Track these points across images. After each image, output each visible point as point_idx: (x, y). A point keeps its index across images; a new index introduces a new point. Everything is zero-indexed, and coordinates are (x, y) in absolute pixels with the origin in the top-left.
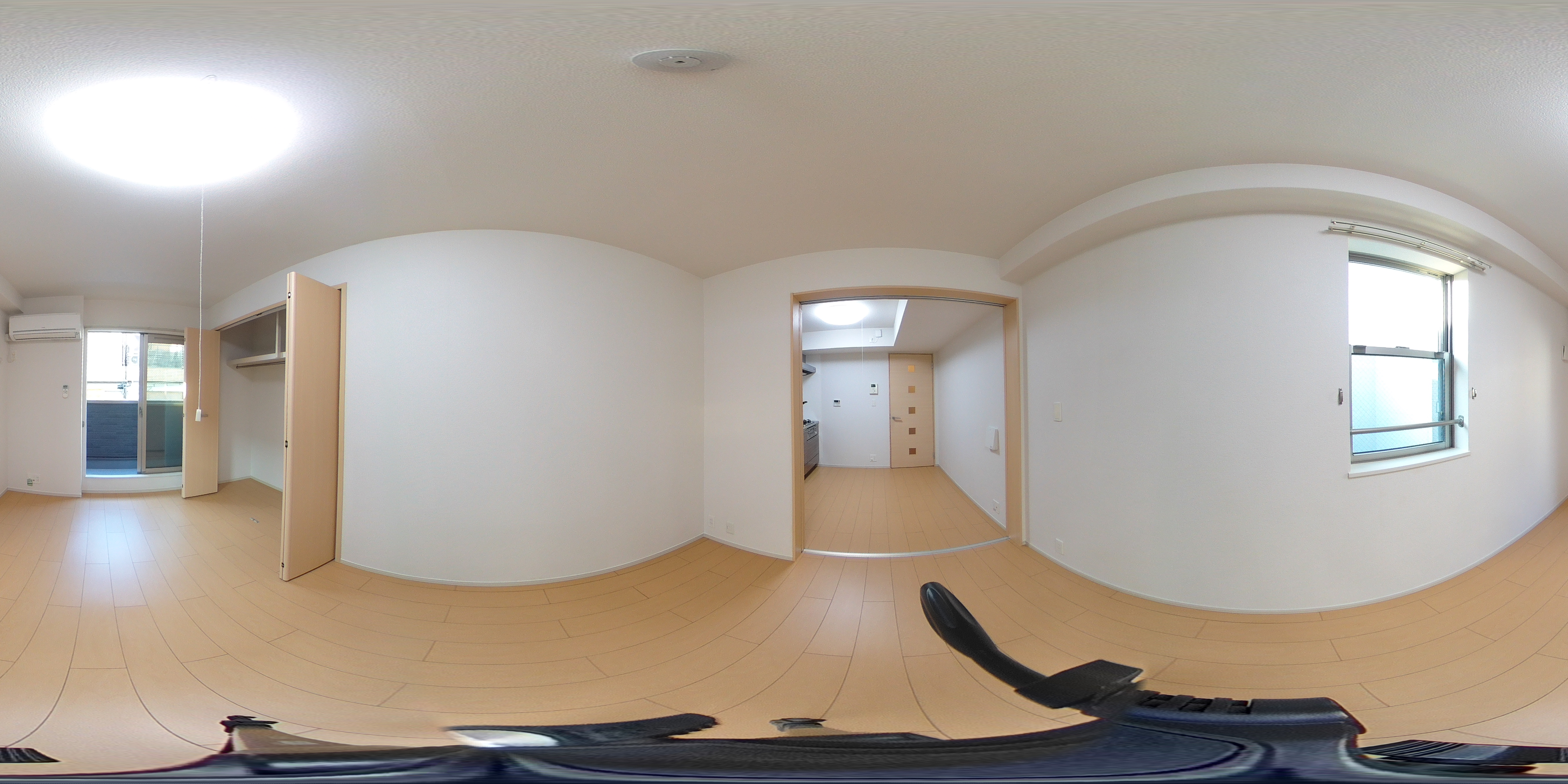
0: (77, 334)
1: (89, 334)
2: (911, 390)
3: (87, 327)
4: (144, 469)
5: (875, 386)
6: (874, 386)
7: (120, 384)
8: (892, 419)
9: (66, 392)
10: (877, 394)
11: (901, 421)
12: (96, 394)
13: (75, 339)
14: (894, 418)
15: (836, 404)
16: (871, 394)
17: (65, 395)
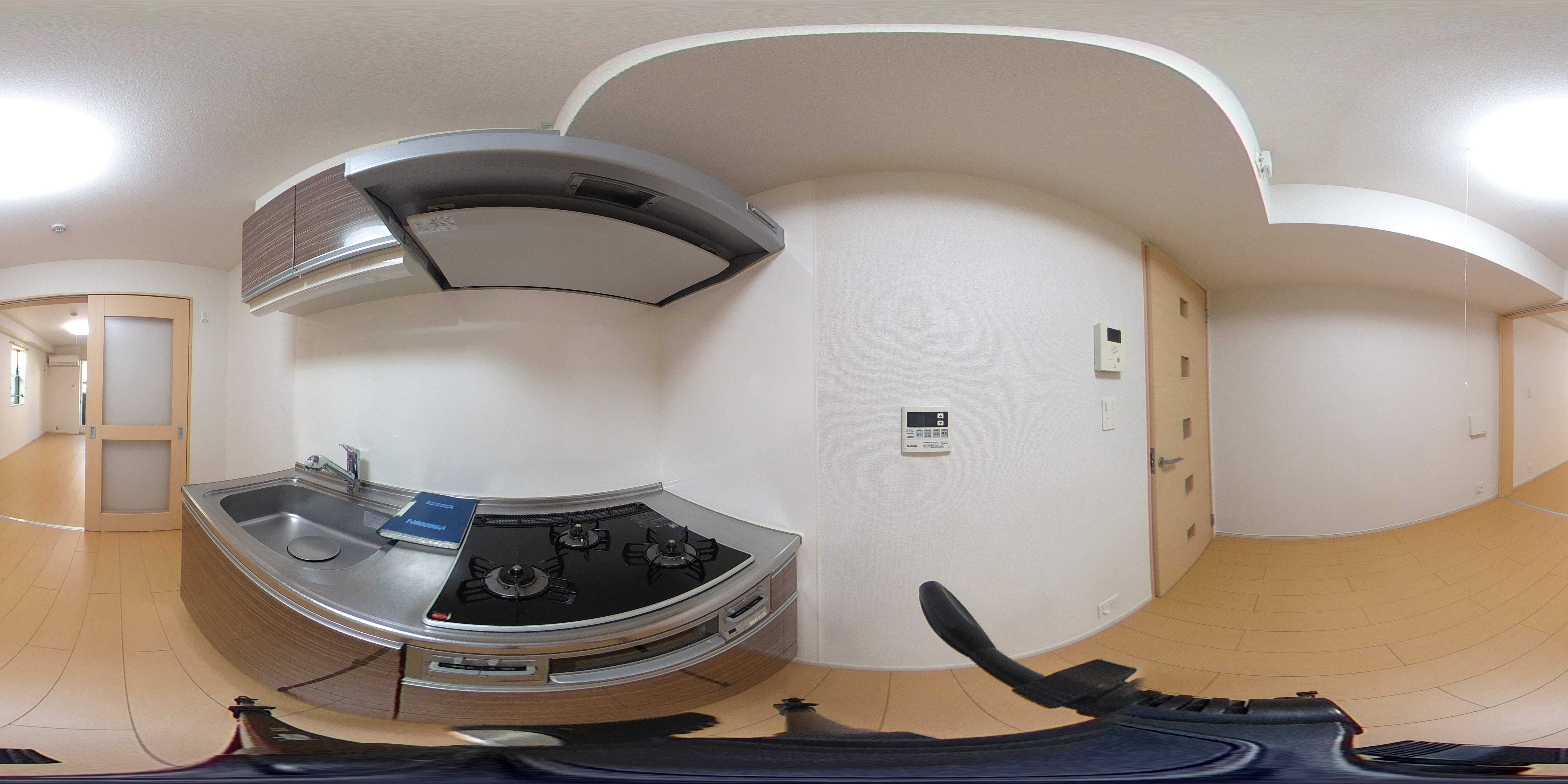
0: (78, 364)
3: (81, 360)
13: (77, 366)
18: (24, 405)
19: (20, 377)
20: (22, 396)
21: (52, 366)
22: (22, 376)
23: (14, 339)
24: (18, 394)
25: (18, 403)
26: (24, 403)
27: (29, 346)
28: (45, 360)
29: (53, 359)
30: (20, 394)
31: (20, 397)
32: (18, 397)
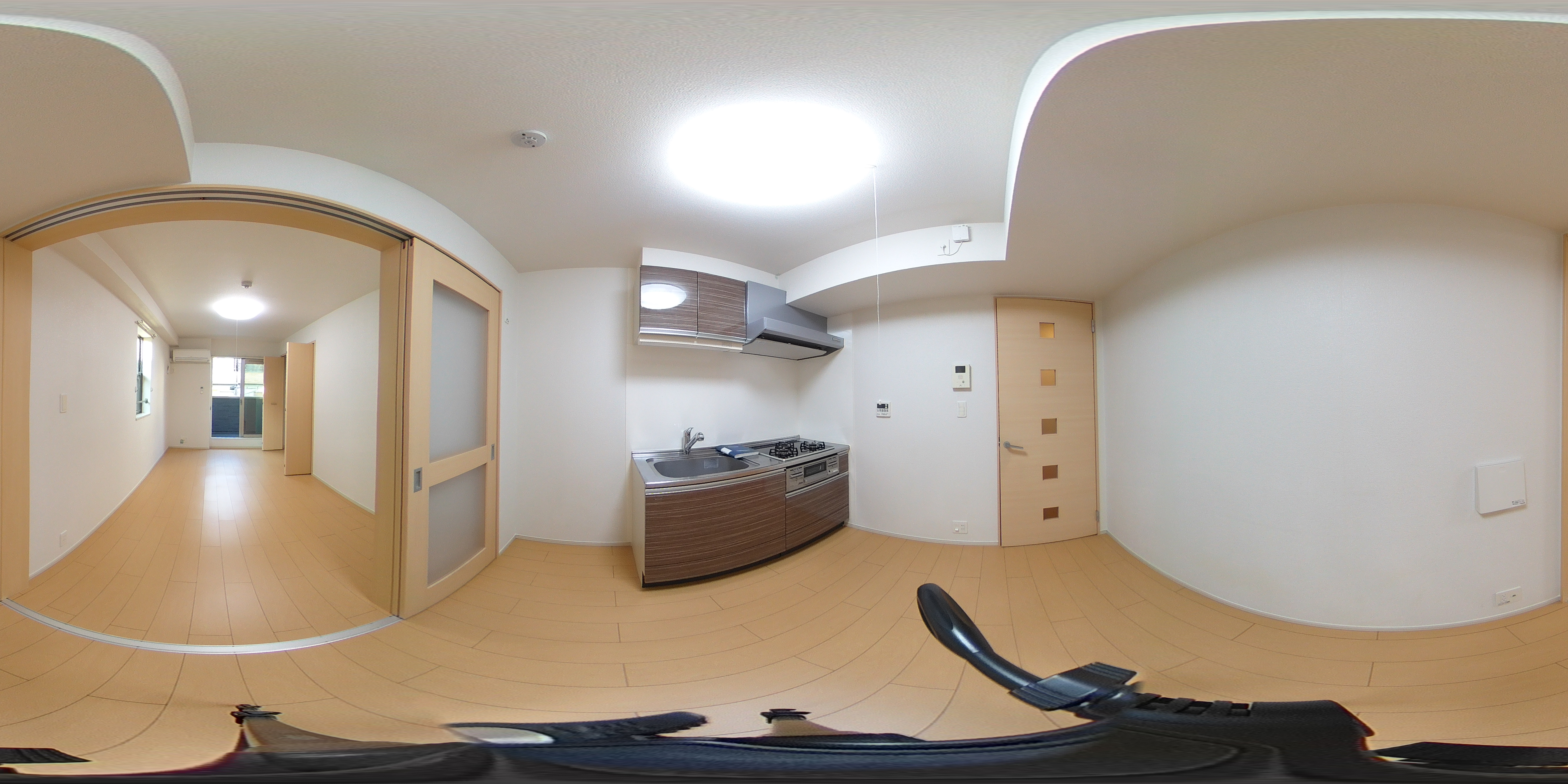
0: (209, 360)
1: (215, 359)
2: (1048, 379)
3: (212, 356)
4: (243, 435)
5: (964, 372)
6: (961, 369)
7: (232, 386)
8: (1004, 450)
9: (202, 391)
10: (969, 389)
11: (1024, 454)
12: (219, 392)
13: (207, 363)
14: (1008, 446)
15: (881, 412)
16: (955, 390)
17: (202, 392)
18: (149, 415)
19: (143, 375)
20: (147, 402)
21: (177, 362)
22: (147, 372)
23: (141, 317)
24: (141, 400)
25: (141, 412)
26: (149, 413)
27: (156, 332)
28: (168, 356)
29: (177, 354)
30: (144, 399)
31: (144, 405)
32: (141, 405)
